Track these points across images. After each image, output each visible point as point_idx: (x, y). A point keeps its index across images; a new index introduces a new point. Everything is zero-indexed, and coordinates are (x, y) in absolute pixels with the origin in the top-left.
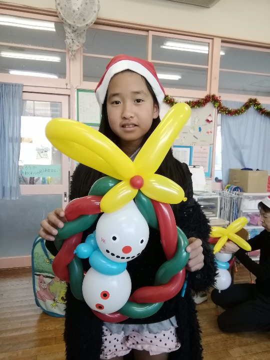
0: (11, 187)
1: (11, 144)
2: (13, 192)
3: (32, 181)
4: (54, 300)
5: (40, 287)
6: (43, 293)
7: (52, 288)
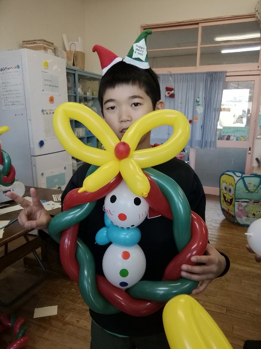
0: (211, 141)
1: (214, 113)
2: (212, 144)
3: (228, 138)
4: (247, 216)
5: (238, 209)
6: (240, 213)
7: (247, 209)
